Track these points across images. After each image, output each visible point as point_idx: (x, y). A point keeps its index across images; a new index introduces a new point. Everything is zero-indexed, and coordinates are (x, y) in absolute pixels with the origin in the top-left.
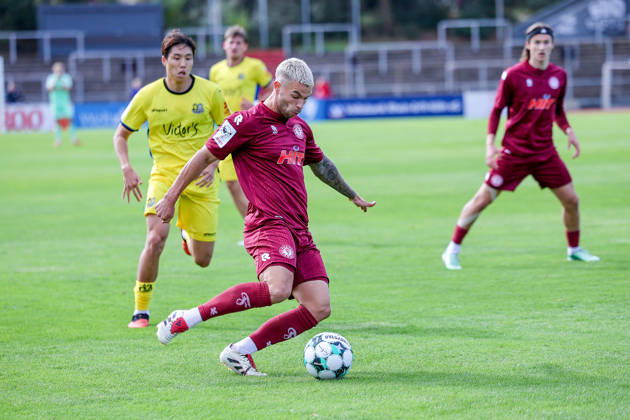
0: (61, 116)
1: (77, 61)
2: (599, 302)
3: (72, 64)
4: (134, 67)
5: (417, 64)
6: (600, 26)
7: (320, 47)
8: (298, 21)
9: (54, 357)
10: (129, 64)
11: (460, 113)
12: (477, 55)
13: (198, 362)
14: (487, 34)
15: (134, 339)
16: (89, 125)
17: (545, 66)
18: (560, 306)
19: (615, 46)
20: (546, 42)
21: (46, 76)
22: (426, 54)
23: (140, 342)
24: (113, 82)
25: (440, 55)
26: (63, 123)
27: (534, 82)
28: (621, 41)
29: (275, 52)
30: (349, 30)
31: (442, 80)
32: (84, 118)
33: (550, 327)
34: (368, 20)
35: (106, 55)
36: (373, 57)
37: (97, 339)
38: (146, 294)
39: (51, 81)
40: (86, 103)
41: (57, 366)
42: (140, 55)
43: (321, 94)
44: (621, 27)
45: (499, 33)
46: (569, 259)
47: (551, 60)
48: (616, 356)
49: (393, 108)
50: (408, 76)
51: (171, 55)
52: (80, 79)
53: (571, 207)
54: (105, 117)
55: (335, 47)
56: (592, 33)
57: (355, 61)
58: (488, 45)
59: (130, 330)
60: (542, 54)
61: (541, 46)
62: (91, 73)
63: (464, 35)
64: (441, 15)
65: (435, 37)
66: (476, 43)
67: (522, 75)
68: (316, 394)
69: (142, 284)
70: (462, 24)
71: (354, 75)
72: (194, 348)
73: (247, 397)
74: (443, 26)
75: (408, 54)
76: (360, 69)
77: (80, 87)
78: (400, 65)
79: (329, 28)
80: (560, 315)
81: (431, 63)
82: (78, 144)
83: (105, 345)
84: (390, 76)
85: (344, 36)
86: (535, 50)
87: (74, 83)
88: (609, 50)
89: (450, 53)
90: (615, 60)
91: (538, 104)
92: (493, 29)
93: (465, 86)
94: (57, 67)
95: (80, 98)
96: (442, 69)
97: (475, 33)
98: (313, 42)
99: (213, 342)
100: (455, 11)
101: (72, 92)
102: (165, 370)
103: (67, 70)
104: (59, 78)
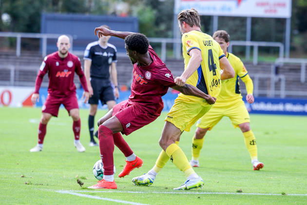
7: (256, 59)
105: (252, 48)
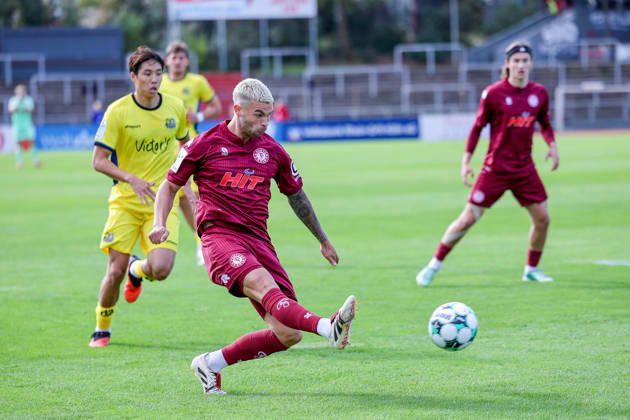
0: (23, 139)
1: (38, 84)
2: (553, 321)
3: (33, 87)
4: (95, 89)
5: (373, 87)
6: (553, 51)
7: (278, 70)
8: (256, 45)
9: (15, 375)
10: (89, 86)
11: (416, 136)
12: (432, 79)
13: (158, 381)
14: (442, 58)
15: (95, 357)
16: (50, 147)
17: (524, 84)
18: (514, 326)
19: (568, 70)
20: (525, 60)
21: (9, 98)
22: (382, 77)
23: (101, 360)
24: (73, 104)
25: (396, 79)
26: (25, 145)
27: (514, 100)
28: (574, 65)
29: (233, 76)
30: (306, 54)
31: (398, 103)
32: (45, 140)
33: (504, 346)
34: (326, 44)
35: (67, 78)
36: (331, 81)
37: (59, 357)
38: (107, 318)
39: (13, 104)
40: (47, 125)
41: (19, 384)
42: (100, 78)
43: (279, 117)
44: (573, 51)
45: (454, 57)
46: (525, 279)
47: (530, 78)
48: (569, 374)
49: (350, 130)
50: (365, 99)
51: (141, 72)
52: (42, 102)
53: (542, 225)
54: (66, 139)
55: (293, 70)
56: (545, 57)
57: (312, 84)
58: (444, 69)
59: (91, 349)
60: (522, 72)
61: (521, 65)
62: (51, 96)
63: (419, 59)
64: (398, 39)
65: (391, 60)
66: (431, 67)
67: (500, 93)
68: (274, 412)
69: (104, 309)
70: (417, 48)
71: (312, 98)
72: (155, 366)
73: (206, 414)
74: (400, 50)
75: (364, 78)
76: (318, 92)
77: (41, 110)
78: (356, 89)
79: (288, 52)
80: (515, 335)
81: (387, 86)
82: (39, 165)
83: (65, 363)
84: (347, 99)
85: (301, 60)
86: (514, 68)
87: (36, 105)
88: (562, 74)
89: (406, 77)
90: (568, 83)
91: (517, 122)
92: (448, 53)
93: (421, 109)
94: (20, 89)
95: (41, 120)
96: (398, 93)
97: (431, 57)
98: (271, 66)
99: (173, 360)
100: (411, 36)
101: (34, 114)
102: (126, 388)
103: (28, 92)
104: (22, 100)
105: (271, 58)
